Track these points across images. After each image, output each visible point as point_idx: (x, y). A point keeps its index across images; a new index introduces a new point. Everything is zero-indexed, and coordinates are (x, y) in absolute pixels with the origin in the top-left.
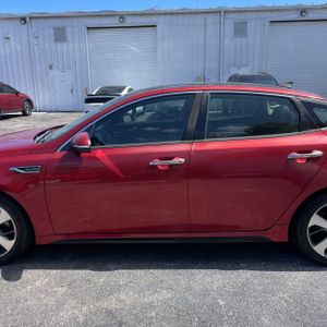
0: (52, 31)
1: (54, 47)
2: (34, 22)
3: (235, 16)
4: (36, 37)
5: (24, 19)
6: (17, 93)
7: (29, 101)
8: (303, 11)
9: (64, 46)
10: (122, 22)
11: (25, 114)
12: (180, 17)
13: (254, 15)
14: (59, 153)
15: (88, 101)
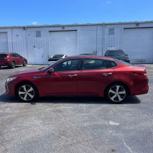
0: (35, 33)
1: (36, 39)
2: (28, 29)
3: (109, 26)
4: (29, 35)
5: (24, 28)
6: (22, 57)
7: (26, 60)
8: (138, 24)
9: (40, 39)
10: (63, 29)
11: (24, 66)
12: (86, 27)
13: (117, 26)
14: (46, 73)
15: (49, 60)
